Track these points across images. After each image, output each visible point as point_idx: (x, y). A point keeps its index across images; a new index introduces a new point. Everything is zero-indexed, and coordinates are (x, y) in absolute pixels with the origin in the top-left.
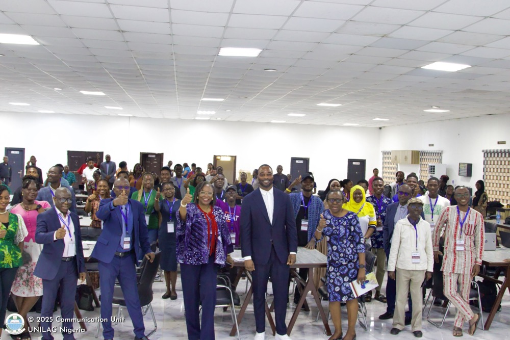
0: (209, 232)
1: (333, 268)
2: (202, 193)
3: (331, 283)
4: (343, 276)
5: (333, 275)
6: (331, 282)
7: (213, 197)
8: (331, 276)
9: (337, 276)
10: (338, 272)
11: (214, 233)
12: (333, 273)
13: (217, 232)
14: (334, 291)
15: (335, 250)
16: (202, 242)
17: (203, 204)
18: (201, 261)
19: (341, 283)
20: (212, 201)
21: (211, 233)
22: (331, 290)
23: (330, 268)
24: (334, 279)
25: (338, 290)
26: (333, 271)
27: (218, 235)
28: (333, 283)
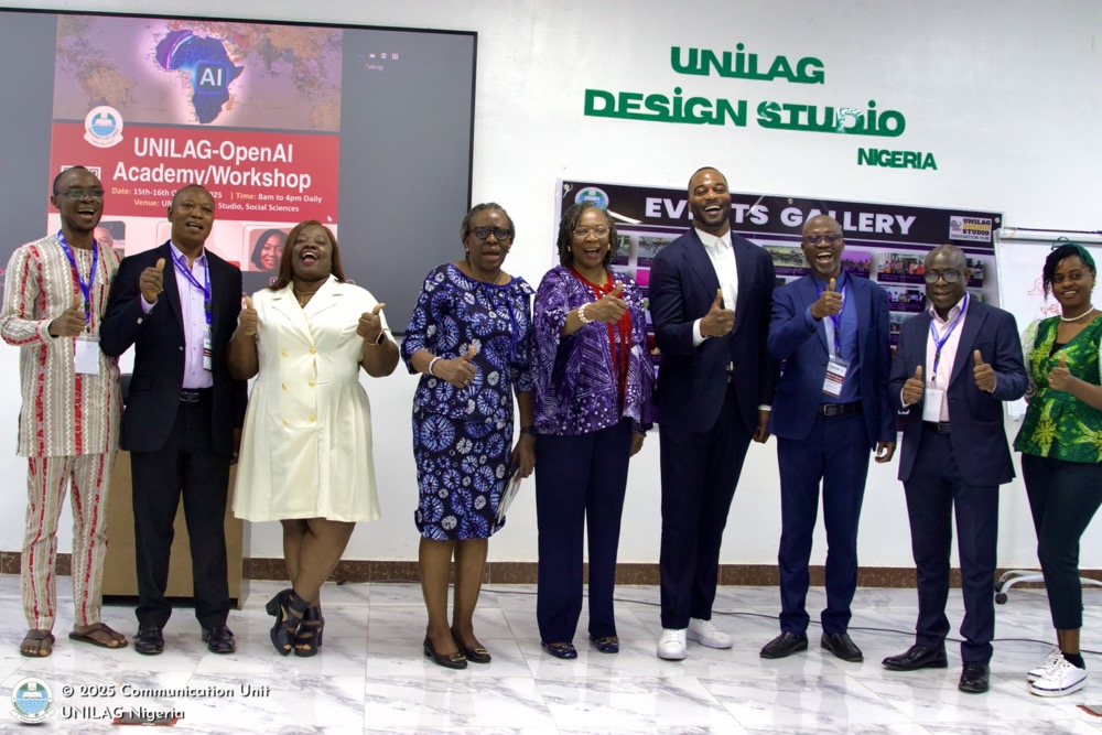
0: (612, 339)
1: (470, 444)
2: (579, 232)
3: (466, 488)
4: (493, 463)
5: (470, 464)
6: (465, 484)
7: (610, 242)
8: (465, 466)
9: (480, 465)
10: (483, 453)
11: (623, 340)
12: (472, 459)
13: (630, 336)
14: (473, 508)
15: (493, 383)
16: (597, 365)
17: (587, 267)
18: (600, 420)
19: (489, 484)
20: (609, 252)
21: (618, 340)
22: (465, 507)
23: (461, 443)
24: (472, 476)
25: (481, 505)
26: (472, 453)
27: (633, 344)
28: (471, 488)
